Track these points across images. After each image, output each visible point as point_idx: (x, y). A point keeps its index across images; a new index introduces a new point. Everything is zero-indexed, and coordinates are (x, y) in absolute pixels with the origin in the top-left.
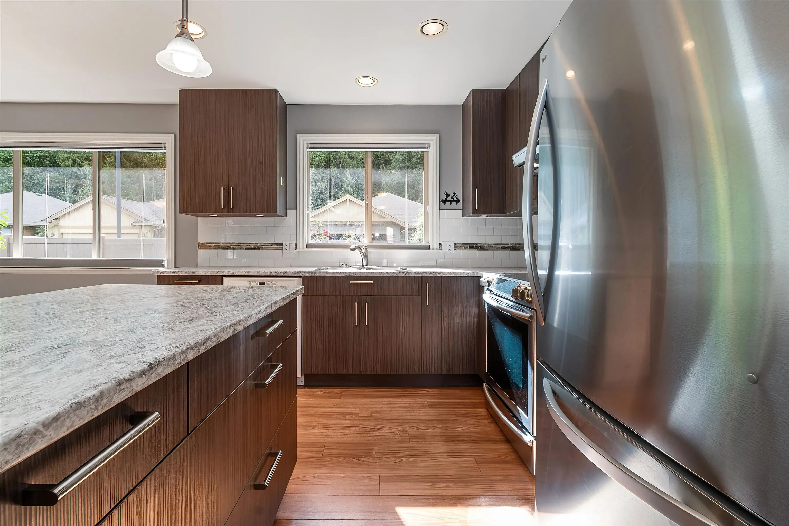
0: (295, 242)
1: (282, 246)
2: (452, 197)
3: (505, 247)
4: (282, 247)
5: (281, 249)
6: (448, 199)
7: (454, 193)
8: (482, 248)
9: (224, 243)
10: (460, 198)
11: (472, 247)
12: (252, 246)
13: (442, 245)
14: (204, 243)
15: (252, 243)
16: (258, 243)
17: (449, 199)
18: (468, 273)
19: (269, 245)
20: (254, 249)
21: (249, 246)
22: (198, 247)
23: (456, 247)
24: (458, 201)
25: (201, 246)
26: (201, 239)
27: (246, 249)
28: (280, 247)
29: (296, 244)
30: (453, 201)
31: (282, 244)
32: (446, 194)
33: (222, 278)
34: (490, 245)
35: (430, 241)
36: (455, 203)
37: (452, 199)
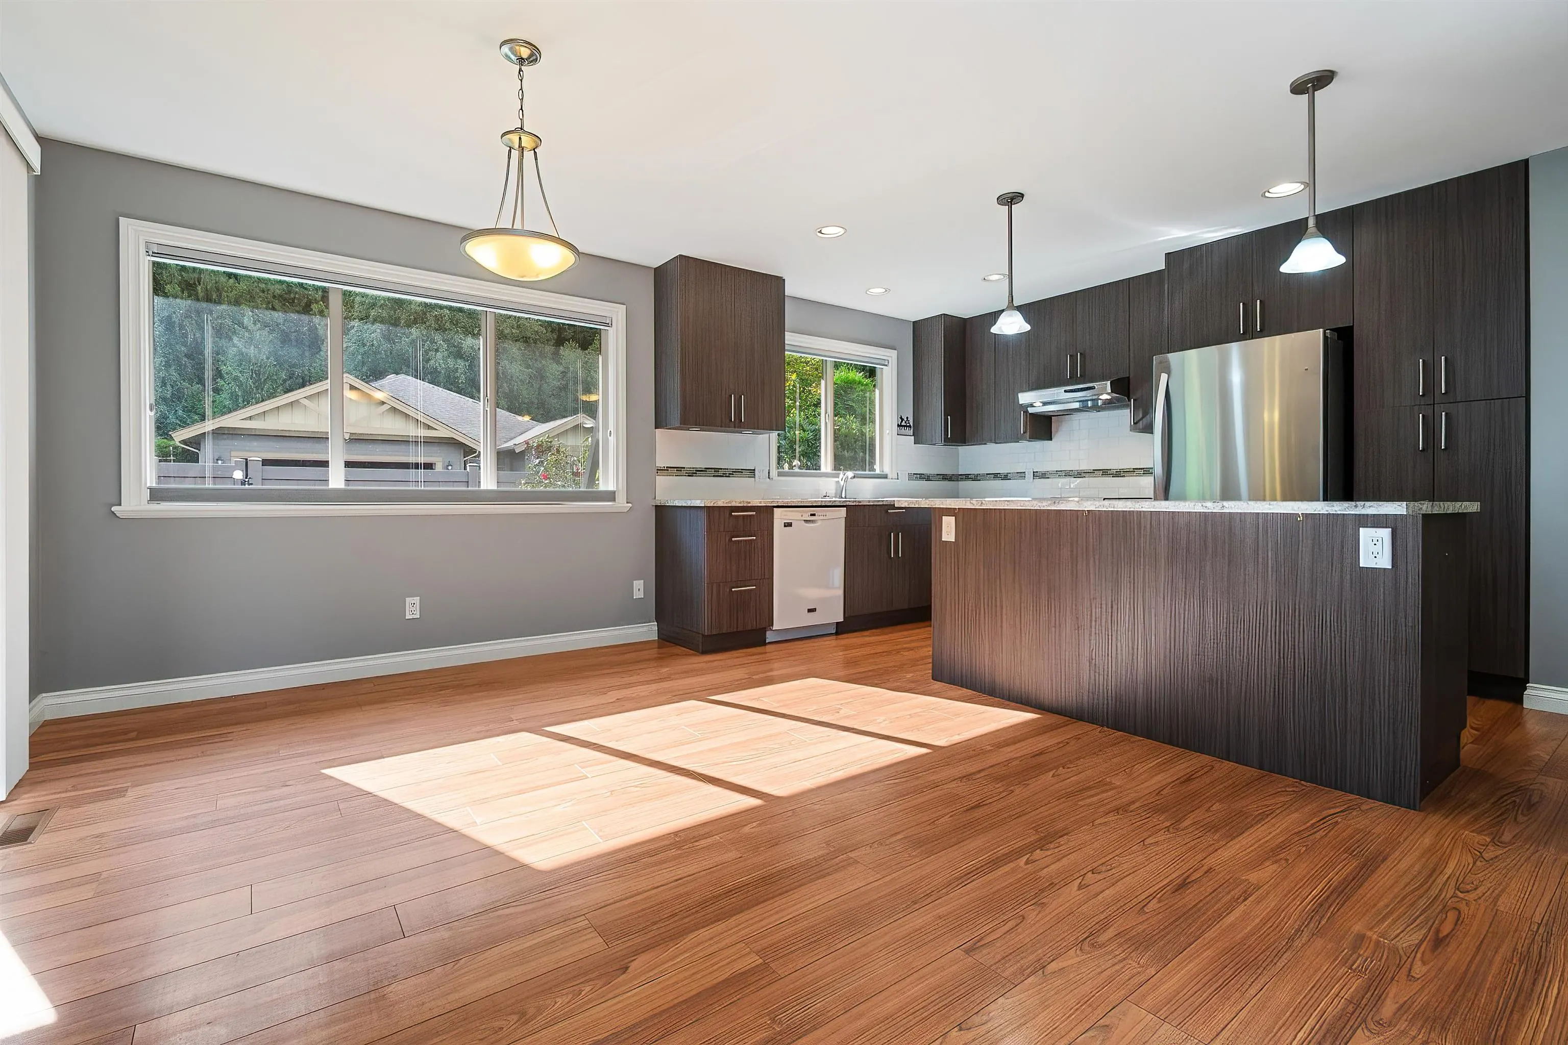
0: (766, 469)
1: (753, 472)
2: (906, 422)
3: (945, 477)
4: (755, 474)
5: (756, 476)
8: (928, 478)
10: (912, 425)
11: (920, 476)
12: (720, 473)
13: (899, 474)
14: (665, 467)
17: (903, 424)
19: (740, 472)
22: (657, 472)
23: (911, 477)
24: (910, 427)
25: (659, 470)
28: (753, 474)
29: (769, 471)
30: (907, 426)
31: (754, 470)
32: (901, 418)
33: (773, 510)
34: (934, 476)
35: (887, 470)
36: (907, 428)
37: (905, 424)
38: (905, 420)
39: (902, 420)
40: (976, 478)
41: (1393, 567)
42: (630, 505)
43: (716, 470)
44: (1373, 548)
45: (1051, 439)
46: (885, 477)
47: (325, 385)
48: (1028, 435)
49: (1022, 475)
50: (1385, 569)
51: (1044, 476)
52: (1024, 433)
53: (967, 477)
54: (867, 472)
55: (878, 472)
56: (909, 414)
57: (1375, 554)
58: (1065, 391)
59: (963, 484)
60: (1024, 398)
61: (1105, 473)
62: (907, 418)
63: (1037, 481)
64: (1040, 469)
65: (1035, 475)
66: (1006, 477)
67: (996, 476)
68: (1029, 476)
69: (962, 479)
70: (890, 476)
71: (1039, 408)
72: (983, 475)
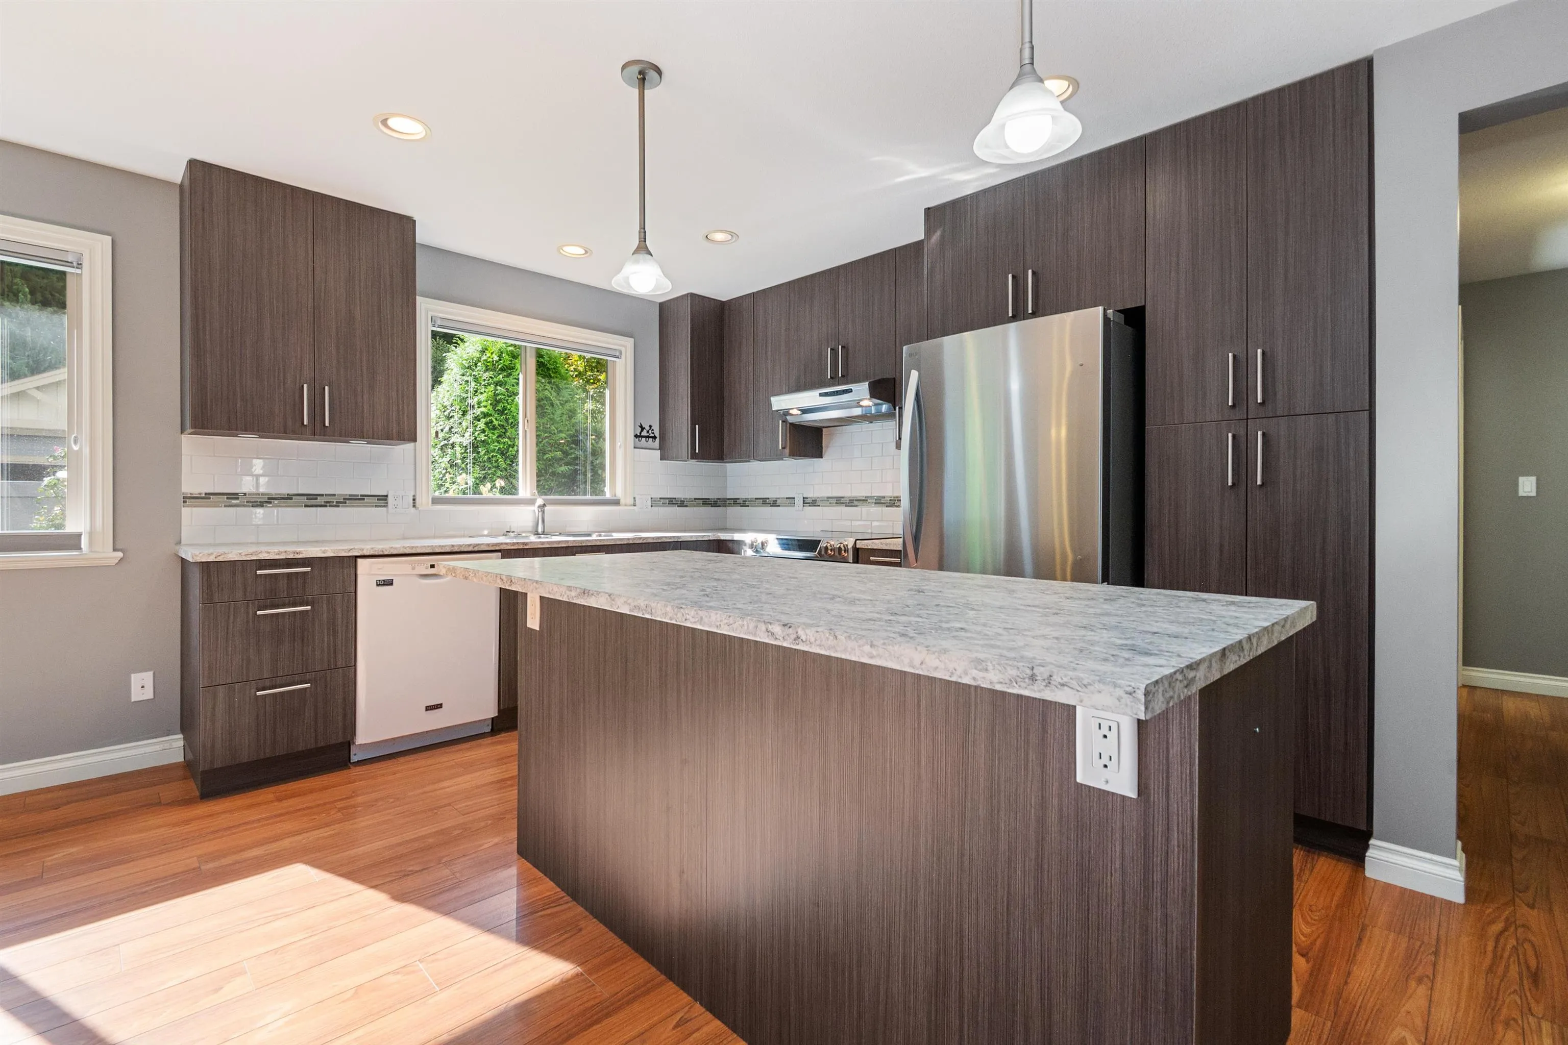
0: (412, 494)
1: (386, 500)
2: (648, 432)
3: (706, 502)
4: (387, 503)
5: (384, 506)
6: (642, 434)
7: (650, 426)
8: (682, 503)
9: (253, 494)
10: (657, 435)
11: (672, 502)
12: (320, 500)
13: (637, 499)
14: (200, 494)
15: (322, 495)
16: (334, 495)
17: (644, 433)
18: (709, 536)
19: (359, 499)
20: (325, 506)
21: (312, 500)
22: (185, 502)
23: (655, 502)
24: (655, 438)
25: (188, 499)
26: (188, 487)
27: (306, 506)
28: (382, 503)
29: (414, 496)
30: (649, 437)
31: (387, 496)
32: (641, 426)
33: (356, 561)
34: (691, 500)
35: (619, 494)
36: (651, 440)
37: (647, 435)
38: (648, 428)
39: (643, 429)
40: (744, 503)
41: (1139, 795)
42: (120, 554)
43: (314, 497)
44: (1099, 745)
45: (821, 456)
46: (617, 502)
47: (61, 374)
48: (787, 451)
49: (791, 501)
50: (1124, 797)
51: (814, 503)
52: (783, 448)
53: (735, 502)
54: (588, 497)
55: (608, 495)
56: (653, 420)
57: (1105, 760)
58: (821, 395)
59: (732, 511)
60: (779, 403)
63: (808, 508)
64: (810, 495)
65: (805, 501)
66: (774, 503)
67: (765, 502)
68: (799, 502)
69: (730, 505)
70: (622, 501)
71: (796, 416)
72: (751, 500)
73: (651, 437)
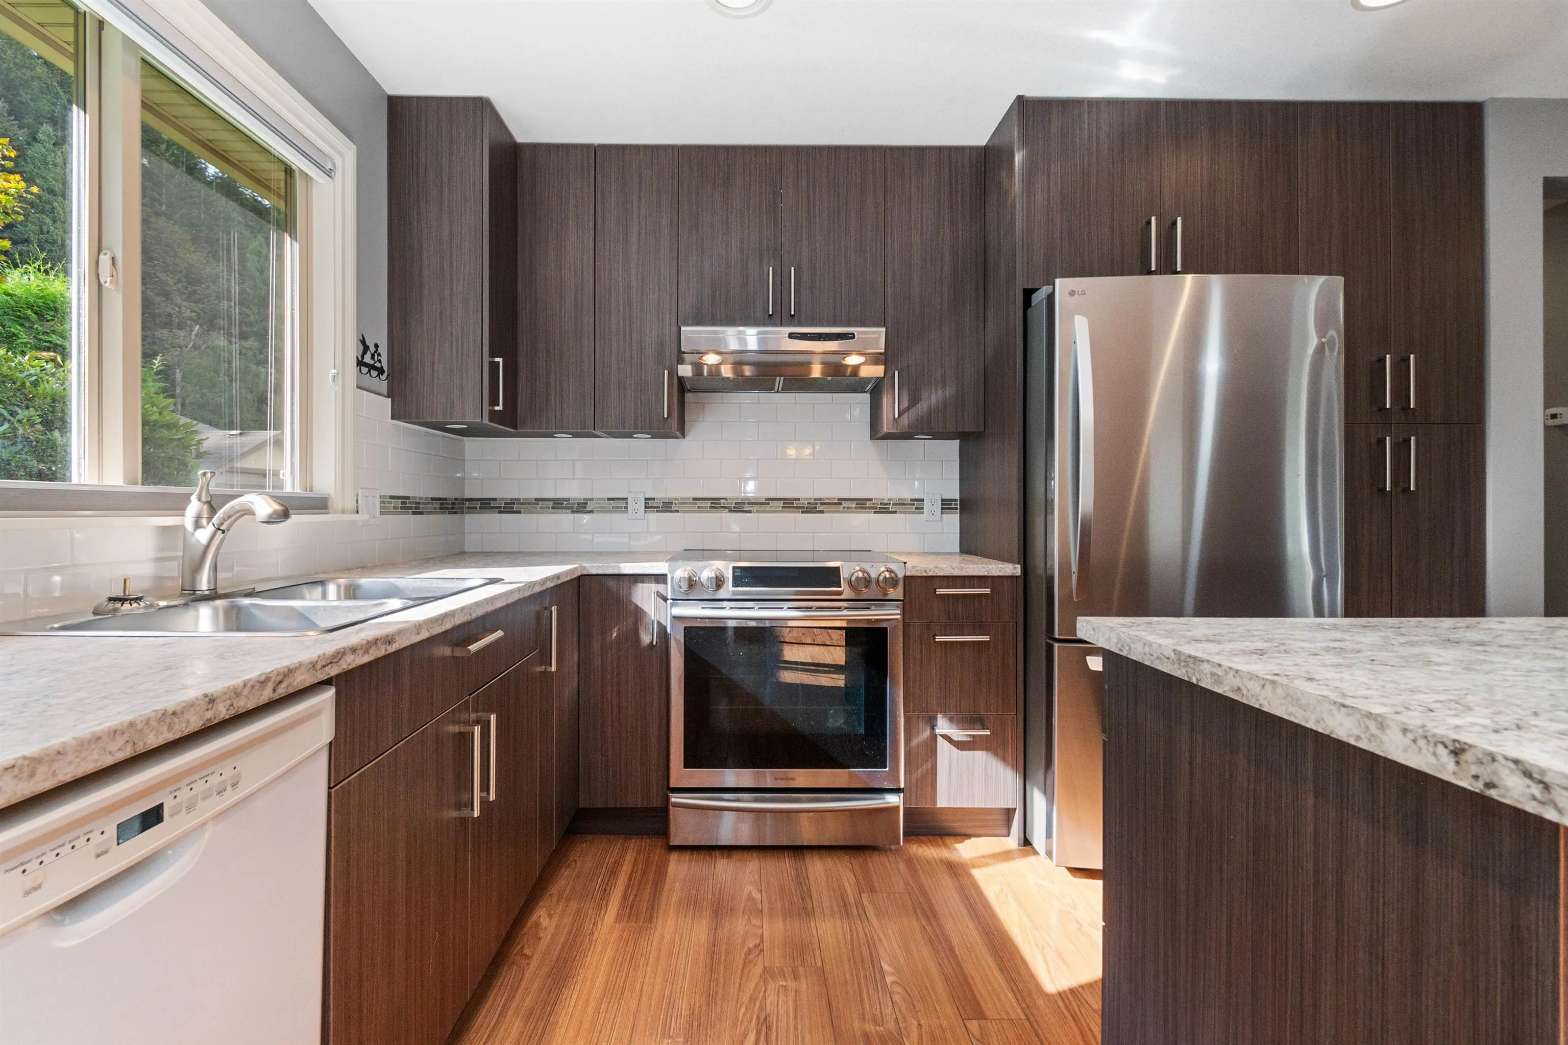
2: (373, 356)
6: (365, 359)
10: (385, 368)
13: (359, 498)
17: (368, 358)
23: (382, 506)
24: (381, 372)
30: (373, 367)
32: (363, 342)
36: (374, 373)
37: (372, 362)
38: (372, 349)
39: (366, 348)
40: (509, 507)
45: (681, 436)
46: (330, 506)
48: (674, 421)
49: (619, 504)
51: (667, 507)
52: (670, 416)
53: (486, 505)
56: (380, 337)
58: (792, 336)
59: (473, 521)
61: (789, 504)
62: (376, 346)
63: (653, 516)
64: (662, 494)
65: (649, 505)
66: (581, 507)
67: (558, 504)
68: (636, 505)
69: (472, 510)
72: (525, 502)
73: (376, 369)
